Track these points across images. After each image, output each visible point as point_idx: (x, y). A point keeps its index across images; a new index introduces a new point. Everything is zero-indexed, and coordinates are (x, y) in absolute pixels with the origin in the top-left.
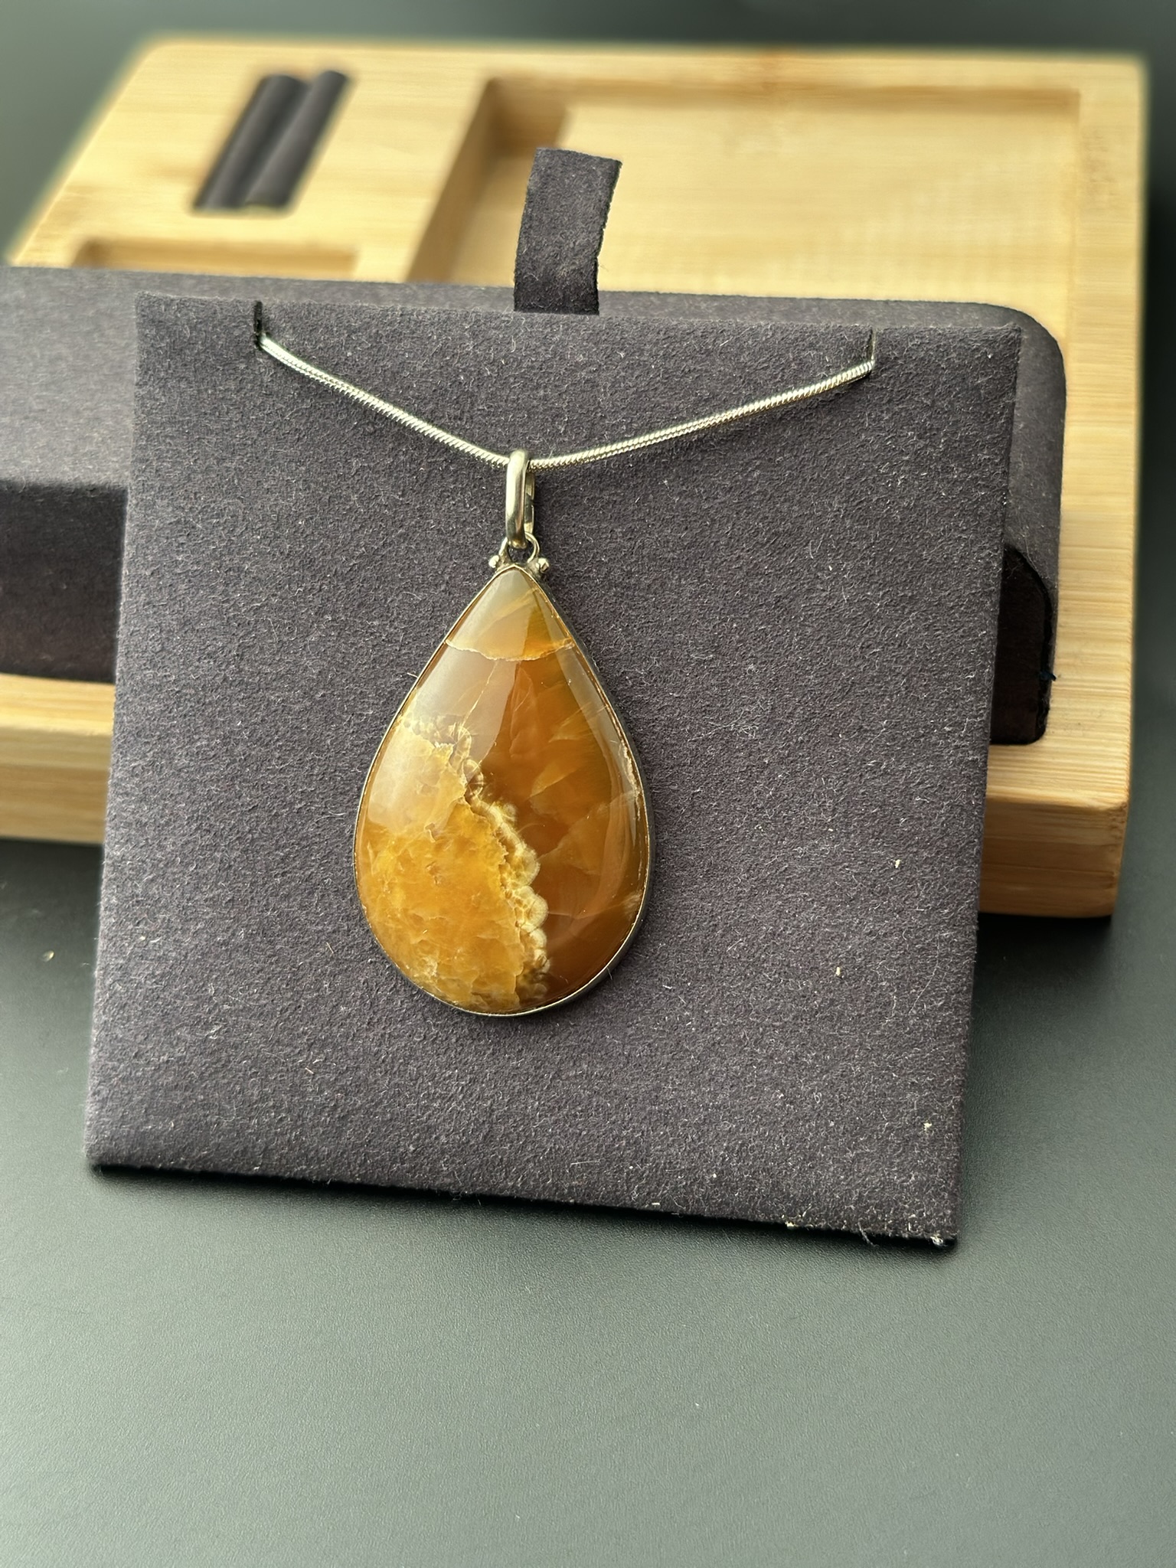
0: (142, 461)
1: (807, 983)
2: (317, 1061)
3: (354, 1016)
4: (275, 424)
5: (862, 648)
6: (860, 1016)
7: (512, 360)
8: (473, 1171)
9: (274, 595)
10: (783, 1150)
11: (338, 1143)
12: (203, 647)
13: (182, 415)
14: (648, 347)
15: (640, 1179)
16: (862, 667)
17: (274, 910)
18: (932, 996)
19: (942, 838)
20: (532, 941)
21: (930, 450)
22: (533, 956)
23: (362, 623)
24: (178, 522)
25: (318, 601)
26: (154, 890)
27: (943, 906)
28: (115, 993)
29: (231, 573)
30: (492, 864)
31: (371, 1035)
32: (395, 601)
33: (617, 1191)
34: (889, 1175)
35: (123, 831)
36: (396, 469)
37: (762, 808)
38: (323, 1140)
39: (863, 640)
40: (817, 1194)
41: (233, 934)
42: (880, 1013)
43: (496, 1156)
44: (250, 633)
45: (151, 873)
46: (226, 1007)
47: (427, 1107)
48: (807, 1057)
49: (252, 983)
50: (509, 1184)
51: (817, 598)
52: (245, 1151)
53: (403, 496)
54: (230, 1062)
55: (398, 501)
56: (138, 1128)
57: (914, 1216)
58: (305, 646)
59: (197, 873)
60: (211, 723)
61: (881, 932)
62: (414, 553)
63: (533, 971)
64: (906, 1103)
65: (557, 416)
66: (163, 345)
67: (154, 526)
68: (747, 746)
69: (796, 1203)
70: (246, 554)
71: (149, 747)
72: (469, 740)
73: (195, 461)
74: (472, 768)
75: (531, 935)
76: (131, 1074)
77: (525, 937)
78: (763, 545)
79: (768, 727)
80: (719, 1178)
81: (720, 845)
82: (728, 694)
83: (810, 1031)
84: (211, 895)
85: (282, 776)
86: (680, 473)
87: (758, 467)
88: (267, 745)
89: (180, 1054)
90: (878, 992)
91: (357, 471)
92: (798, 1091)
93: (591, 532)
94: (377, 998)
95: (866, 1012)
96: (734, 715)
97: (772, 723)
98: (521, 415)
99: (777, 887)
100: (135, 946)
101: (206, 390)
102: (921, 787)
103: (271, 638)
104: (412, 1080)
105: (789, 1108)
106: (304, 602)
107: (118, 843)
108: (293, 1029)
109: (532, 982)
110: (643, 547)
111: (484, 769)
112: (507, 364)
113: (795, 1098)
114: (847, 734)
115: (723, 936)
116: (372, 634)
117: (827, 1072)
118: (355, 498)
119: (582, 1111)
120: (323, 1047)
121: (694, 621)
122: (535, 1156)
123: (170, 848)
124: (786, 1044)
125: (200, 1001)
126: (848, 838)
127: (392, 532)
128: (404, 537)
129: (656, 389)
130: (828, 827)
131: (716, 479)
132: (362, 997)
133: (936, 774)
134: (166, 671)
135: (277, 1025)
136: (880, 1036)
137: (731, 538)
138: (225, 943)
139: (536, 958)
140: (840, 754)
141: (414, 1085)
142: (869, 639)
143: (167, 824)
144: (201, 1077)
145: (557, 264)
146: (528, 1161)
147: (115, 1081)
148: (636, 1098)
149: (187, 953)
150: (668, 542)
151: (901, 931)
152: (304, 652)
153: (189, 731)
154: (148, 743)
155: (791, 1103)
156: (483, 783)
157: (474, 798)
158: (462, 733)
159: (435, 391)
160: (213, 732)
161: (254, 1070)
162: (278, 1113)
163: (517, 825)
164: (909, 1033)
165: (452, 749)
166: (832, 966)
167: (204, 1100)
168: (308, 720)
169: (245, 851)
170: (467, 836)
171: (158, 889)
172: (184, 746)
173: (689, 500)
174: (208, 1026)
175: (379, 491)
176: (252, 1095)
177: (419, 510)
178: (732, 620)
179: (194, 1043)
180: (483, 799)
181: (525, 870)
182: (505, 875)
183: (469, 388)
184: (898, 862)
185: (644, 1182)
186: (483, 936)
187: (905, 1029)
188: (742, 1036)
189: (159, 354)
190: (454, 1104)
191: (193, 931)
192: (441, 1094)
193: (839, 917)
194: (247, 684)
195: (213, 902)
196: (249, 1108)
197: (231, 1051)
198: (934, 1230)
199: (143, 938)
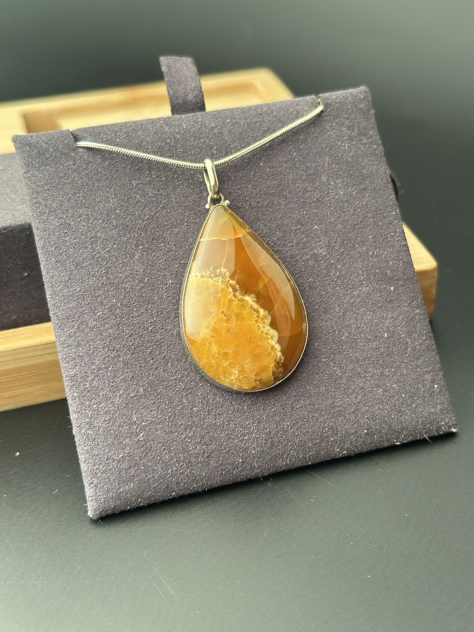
0: (36, 203)
1: (376, 343)
2: (190, 435)
3: (201, 411)
4: (94, 174)
5: (353, 211)
6: (399, 350)
7: (186, 131)
8: (268, 463)
9: (115, 244)
10: (388, 412)
11: (209, 469)
12: (88, 273)
13: (51, 180)
14: (237, 116)
15: (337, 443)
16: (356, 218)
17: (152, 376)
18: (421, 336)
19: (404, 275)
20: (276, 349)
21: (353, 134)
22: (277, 356)
23: (156, 247)
24: (62, 224)
25: (134, 242)
26: (95, 383)
27: (413, 301)
28: (88, 435)
29: (93, 239)
30: (252, 321)
31: (211, 417)
32: (167, 234)
33: (328, 451)
34: (429, 410)
35: (71, 363)
36: (152, 181)
37: (336, 281)
38: (201, 470)
39: (353, 208)
40: (406, 426)
41: (137, 391)
42: (405, 347)
43: (277, 452)
44: (108, 262)
45: (91, 376)
46: (143, 424)
47: (243, 440)
48: (385, 372)
49: (152, 410)
50: (283, 463)
51: (332, 195)
52: (168, 487)
53: (158, 191)
54: (152, 448)
55: (156, 194)
56: (116, 492)
57: (443, 423)
58: (134, 261)
59: (113, 370)
60: (102, 304)
61: (395, 316)
62: (169, 213)
63: (278, 363)
64: (426, 379)
65: (211, 148)
66: (33, 153)
67: (50, 229)
68: (323, 258)
69: (399, 433)
70: (96, 230)
71: (74, 323)
72: (228, 273)
73: (62, 197)
74: (232, 284)
75: (275, 347)
76: (106, 469)
77: (273, 348)
78: (306, 180)
79: (329, 249)
80: (368, 431)
81: (325, 299)
82: (310, 240)
83: (383, 362)
84: (123, 377)
85: (139, 318)
86: (266, 160)
87: (294, 152)
88: (129, 306)
89: (128, 451)
90: (402, 339)
91: (136, 186)
92: (387, 387)
93: (239, 189)
94: (208, 399)
95: (401, 348)
96: (315, 248)
97: (329, 247)
98: (197, 150)
99: (352, 310)
100: (92, 411)
101: (59, 167)
102: (390, 258)
103: (118, 262)
104: (233, 430)
105: (386, 394)
106: (129, 244)
107: (71, 369)
108: (176, 424)
109: (278, 368)
110: (260, 191)
111: (238, 283)
112: (184, 132)
113: (386, 390)
114: (358, 244)
115: (338, 334)
116: (161, 250)
117: (394, 375)
118: (138, 196)
119: (306, 421)
120: (191, 428)
121: (288, 215)
122: (293, 447)
123: (97, 362)
124: (376, 369)
125: (131, 425)
126: (371, 284)
127: (158, 207)
128: (163, 207)
129: (246, 131)
130: (363, 281)
131: (280, 159)
132: (202, 402)
133: (394, 252)
134: (74, 288)
135: (168, 424)
136: (408, 356)
137: (293, 180)
138: (135, 396)
139: (278, 356)
140: (358, 252)
141: (235, 432)
142: (355, 207)
143: (93, 353)
144: (141, 459)
145: (186, 96)
146: (290, 450)
147: (99, 475)
148: (326, 409)
149: (118, 406)
150: (269, 186)
151: (402, 314)
152: (134, 264)
153: (92, 310)
154: (73, 321)
155: (386, 392)
156: (239, 289)
157: (237, 296)
158: (223, 271)
159: (159, 148)
160: (103, 307)
161: (163, 448)
162: (179, 464)
163: (258, 302)
164: (418, 352)
165: (221, 278)
166: (382, 334)
167: (144, 469)
168: (144, 291)
169: (132, 354)
170: (239, 312)
171: (97, 382)
172: (91, 317)
173: (272, 169)
174: (137, 435)
175: (148, 191)
176: (166, 459)
177: (166, 195)
178: (303, 211)
179: (133, 444)
180: (241, 295)
181: (266, 319)
182: (259, 324)
183: (173, 144)
184: (392, 288)
185: (338, 443)
186: (255, 352)
187: (416, 351)
188: (359, 371)
189: (33, 157)
190: (254, 435)
191: (119, 395)
192: (247, 432)
193: (378, 315)
194: (113, 283)
195: (124, 381)
196: (166, 465)
197: (152, 443)
198: (451, 426)
199: (95, 406)
